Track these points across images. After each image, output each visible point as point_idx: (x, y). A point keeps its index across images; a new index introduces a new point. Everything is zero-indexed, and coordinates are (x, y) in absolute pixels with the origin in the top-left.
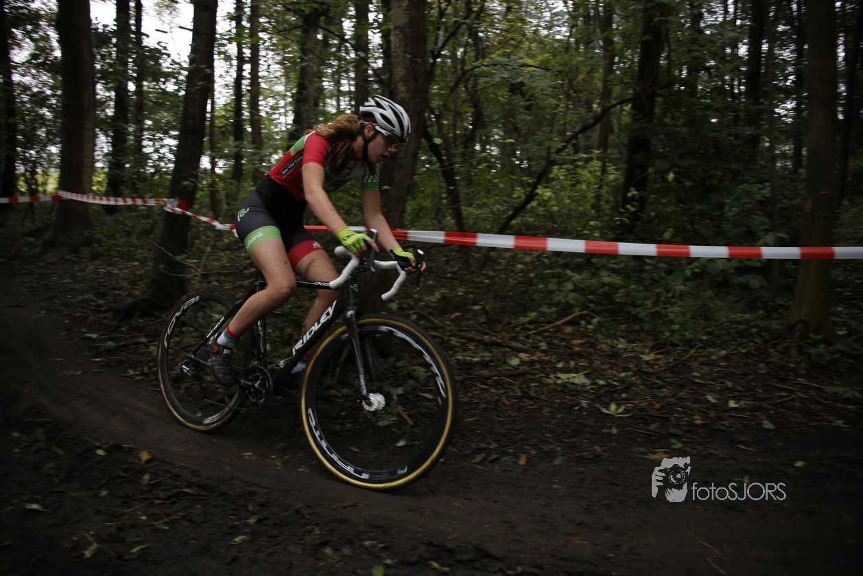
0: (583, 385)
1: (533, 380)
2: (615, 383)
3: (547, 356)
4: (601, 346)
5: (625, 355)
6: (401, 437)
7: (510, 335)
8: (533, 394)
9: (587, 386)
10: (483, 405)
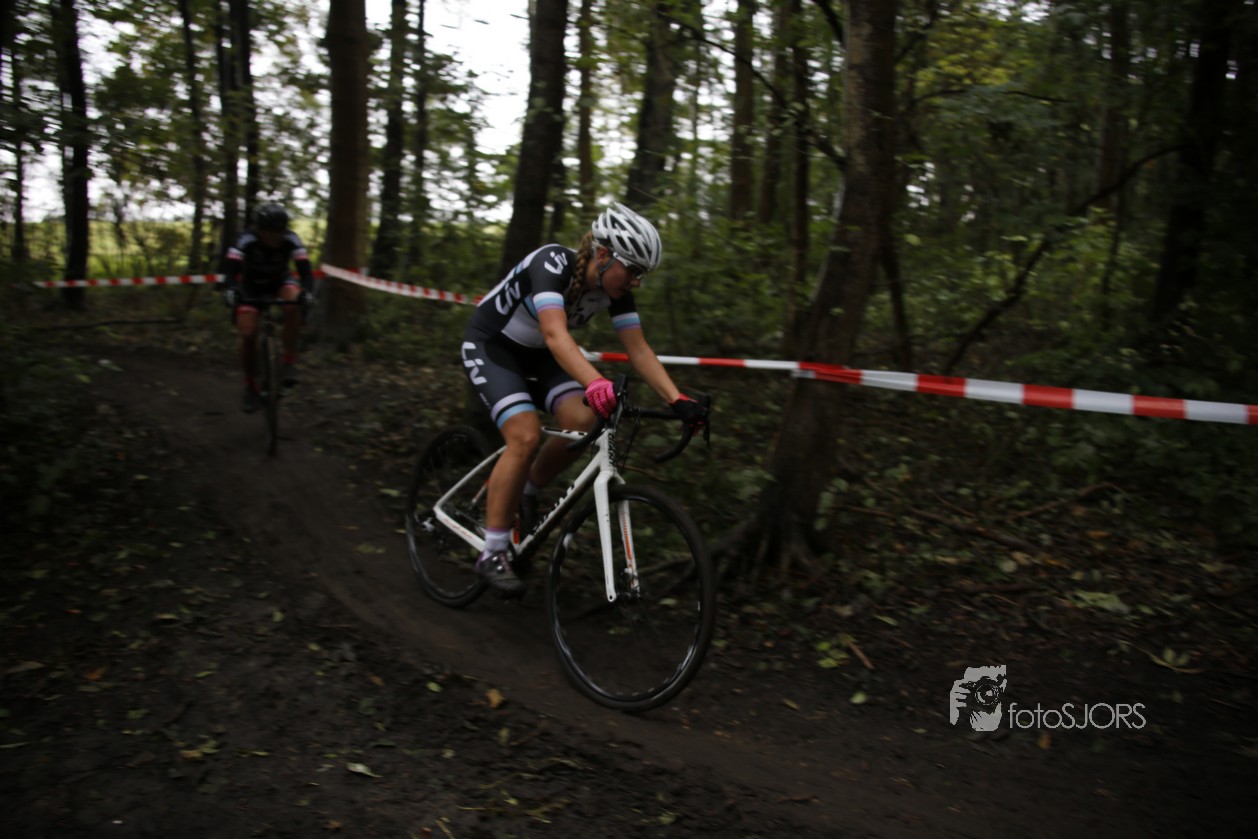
0: (1119, 614)
1: (1040, 601)
2: (1168, 613)
3: (1055, 558)
4: (1134, 544)
5: (1175, 563)
6: (857, 688)
7: (993, 518)
8: (1044, 626)
9: (1125, 615)
10: (972, 641)
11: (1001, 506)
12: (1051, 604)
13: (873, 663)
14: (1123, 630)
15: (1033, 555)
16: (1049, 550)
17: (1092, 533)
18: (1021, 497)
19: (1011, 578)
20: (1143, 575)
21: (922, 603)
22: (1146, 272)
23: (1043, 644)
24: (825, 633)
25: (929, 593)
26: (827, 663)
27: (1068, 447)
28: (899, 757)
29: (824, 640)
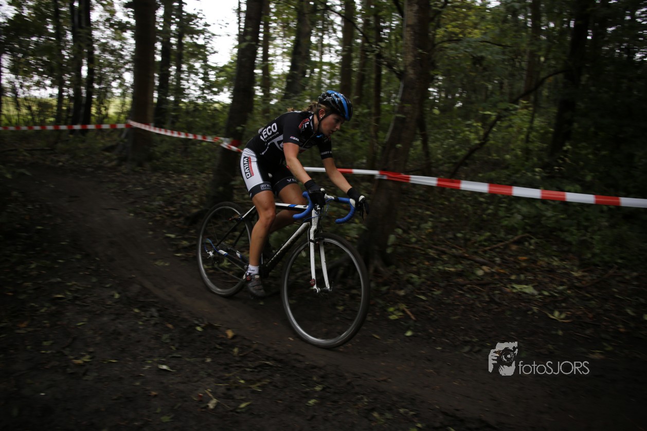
0: (533, 295)
1: (495, 289)
2: (556, 294)
3: (502, 269)
4: (541, 263)
5: (559, 272)
6: (408, 329)
7: (472, 250)
8: (497, 300)
9: (536, 296)
10: (463, 307)
11: (476, 245)
12: (500, 290)
13: (415, 317)
14: (535, 302)
15: (492, 268)
16: (499, 265)
17: (520, 258)
18: (485, 240)
19: (482, 278)
20: (544, 277)
21: (438, 290)
22: (547, 132)
23: (497, 308)
24: (391, 303)
25: (442, 284)
26: (393, 317)
27: (509, 217)
28: (429, 360)
29: (391, 307)
